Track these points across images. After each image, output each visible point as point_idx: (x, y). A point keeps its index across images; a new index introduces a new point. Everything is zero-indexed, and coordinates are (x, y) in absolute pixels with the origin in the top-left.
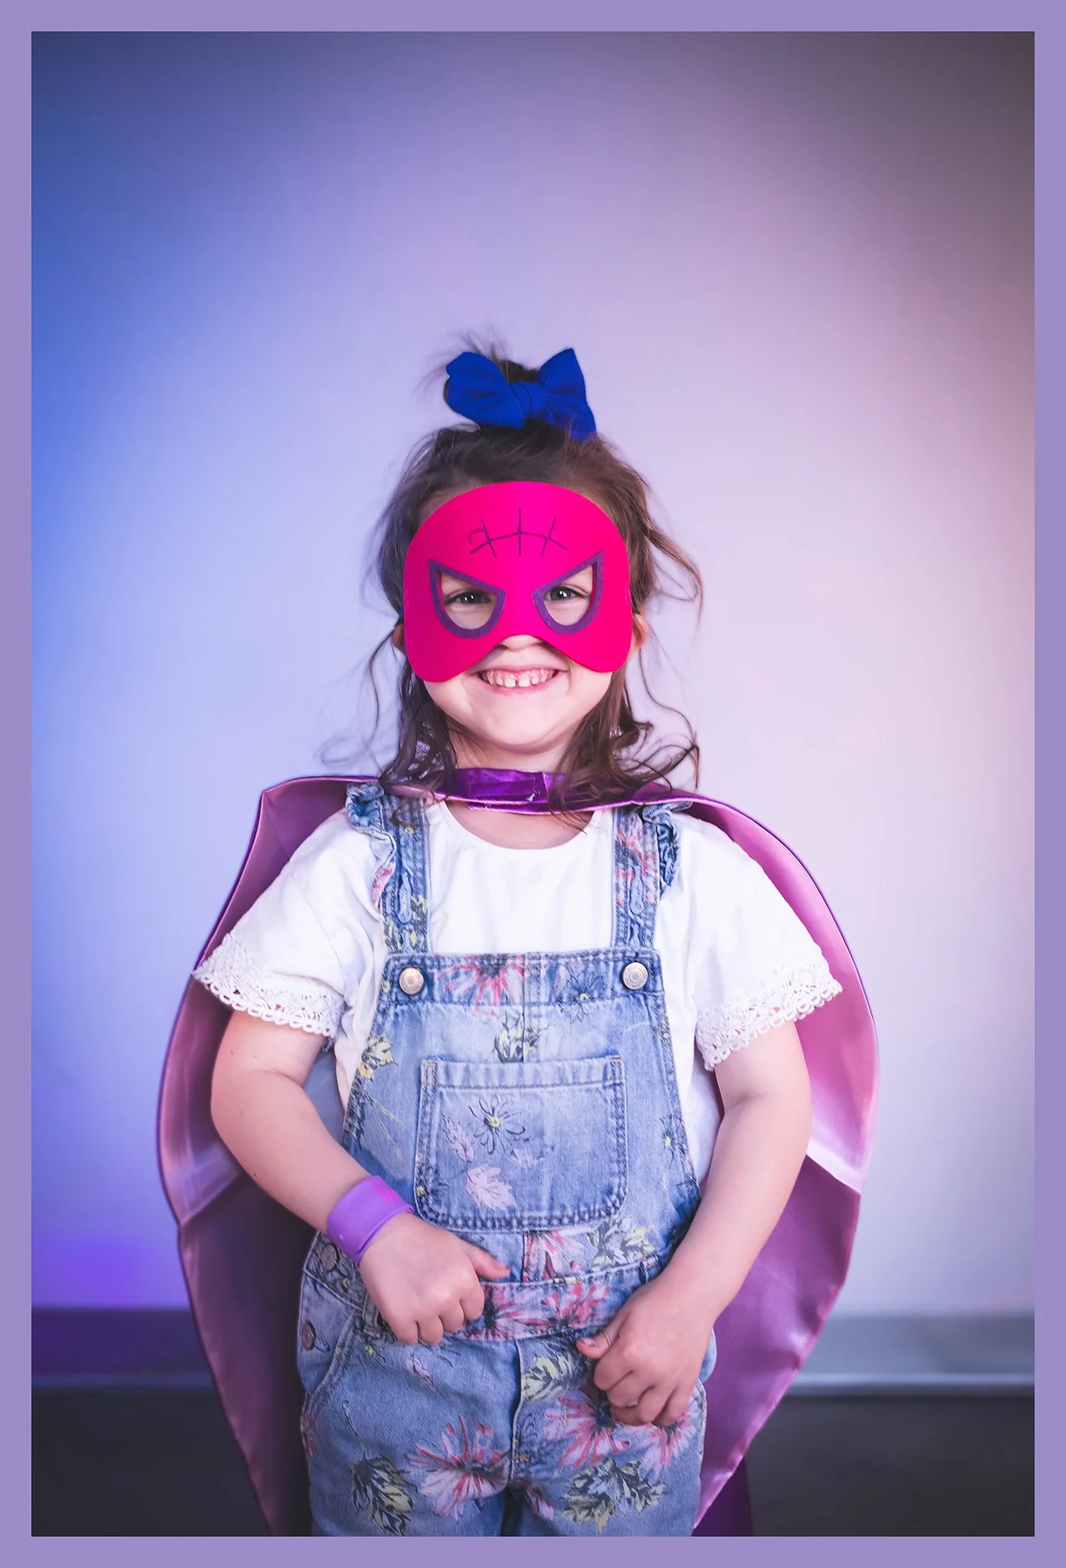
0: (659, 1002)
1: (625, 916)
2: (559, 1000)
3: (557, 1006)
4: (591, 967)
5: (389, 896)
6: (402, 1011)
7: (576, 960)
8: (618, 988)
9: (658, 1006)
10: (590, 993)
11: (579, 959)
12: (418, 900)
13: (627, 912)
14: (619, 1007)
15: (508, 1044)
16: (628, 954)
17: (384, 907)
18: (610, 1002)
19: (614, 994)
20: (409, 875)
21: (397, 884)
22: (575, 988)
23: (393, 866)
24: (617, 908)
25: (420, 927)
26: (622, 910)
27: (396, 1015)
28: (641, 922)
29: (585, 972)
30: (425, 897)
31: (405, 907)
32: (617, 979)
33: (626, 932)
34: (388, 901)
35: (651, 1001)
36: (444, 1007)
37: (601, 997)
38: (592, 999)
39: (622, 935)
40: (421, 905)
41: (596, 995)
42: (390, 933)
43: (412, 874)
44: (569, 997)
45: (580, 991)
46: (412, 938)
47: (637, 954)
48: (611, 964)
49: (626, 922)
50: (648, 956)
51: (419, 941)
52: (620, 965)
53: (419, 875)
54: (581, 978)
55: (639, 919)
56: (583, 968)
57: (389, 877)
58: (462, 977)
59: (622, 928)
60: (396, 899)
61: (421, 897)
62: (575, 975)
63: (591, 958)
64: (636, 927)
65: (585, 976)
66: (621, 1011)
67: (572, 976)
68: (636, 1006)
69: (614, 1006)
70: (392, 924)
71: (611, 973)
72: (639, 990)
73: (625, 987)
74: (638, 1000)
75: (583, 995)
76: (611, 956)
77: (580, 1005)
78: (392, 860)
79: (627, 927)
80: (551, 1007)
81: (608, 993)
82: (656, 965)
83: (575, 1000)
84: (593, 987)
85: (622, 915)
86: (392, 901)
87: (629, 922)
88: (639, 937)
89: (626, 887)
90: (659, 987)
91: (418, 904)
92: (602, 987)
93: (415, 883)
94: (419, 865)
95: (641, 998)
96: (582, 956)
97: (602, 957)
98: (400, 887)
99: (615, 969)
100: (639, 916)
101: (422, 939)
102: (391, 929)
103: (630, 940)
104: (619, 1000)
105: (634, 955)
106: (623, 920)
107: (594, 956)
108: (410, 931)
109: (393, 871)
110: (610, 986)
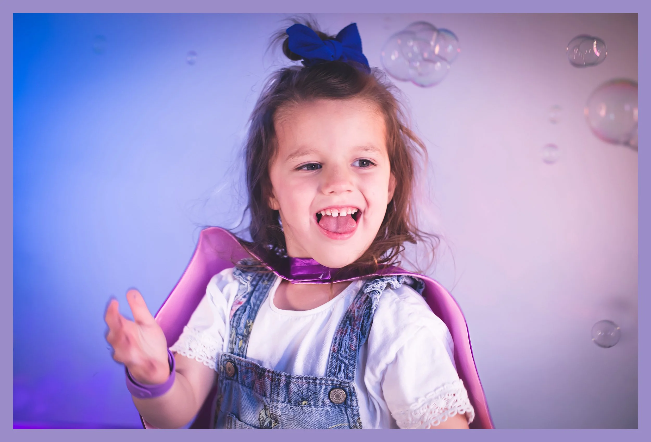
0: (355, 413)
1: (337, 358)
2: (290, 401)
3: (288, 405)
4: (312, 386)
5: (237, 317)
6: (228, 383)
7: (302, 381)
8: (327, 401)
9: (355, 415)
10: (309, 401)
11: (304, 381)
12: (249, 322)
13: (338, 356)
14: (327, 412)
15: (265, 418)
16: (335, 382)
17: (233, 322)
18: (321, 409)
19: (324, 405)
20: (250, 308)
21: (243, 311)
22: (300, 397)
23: (244, 300)
24: (333, 353)
25: (245, 339)
26: (335, 355)
27: (226, 384)
28: (347, 362)
29: (308, 388)
30: (253, 322)
31: (242, 325)
32: (327, 396)
33: (336, 369)
34: (236, 319)
35: (349, 412)
36: (242, 388)
37: (316, 405)
38: (310, 405)
39: (333, 370)
40: (250, 326)
41: (312, 403)
42: (232, 337)
43: (252, 306)
44: (296, 401)
45: (303, 399)
46: (241, 343)
47: (341, 383)
48: (324, 387)
49: (337, 362)
50: (347, 385)
51: (242, 346)
52: (329, 388)
53: (256, 308)
54: (305, 392)
55: (345, 360)
56: (306, 386)
57: (239, 306)
58: (250, 374)
59: (334, 366)
60: (240, 319)
61: (251, 321)
62: (301, 389)
63: (311, 381)
64: (343, 365)
65: (308, 391)
66: (329, 416)
67: (298, 390)
68: (339, 414)
69: (324, 411)
70: (234, 332)
71: (322, 392)
72: (341, 403)
73: (331, 402)
74: (341, 410)
75: (304, 402)
76: (323, 382)
77: (302, 407)
78: (244, 297)
79: (337, 365)
80: (285, 405)
81: (320, 403)
82: (352, 391)
83: (299, 404)
84: (311, 398)
85: (335, 358)
86: (238, 320)
87: (339, 362)
88: (344, 372)
89: (340, 339)
90: (355, 404)
91: (249, 325)
92: (316, 400)
93: (252, 312)
94: (258, 302)
95: (343, 409)
96: (305, 379)
97: (318, 382)
98: (243, 313)
99: (326, 389)
100: (346, 358)
101: (244, 345)
102: (233, 335)
103: (338, 373)
104: (329, 409)
105: (338, 383)
106: (335, 361)
107: (313, 380)
108: (240, 339)
109: (243, 303)
110: (321, 400)
